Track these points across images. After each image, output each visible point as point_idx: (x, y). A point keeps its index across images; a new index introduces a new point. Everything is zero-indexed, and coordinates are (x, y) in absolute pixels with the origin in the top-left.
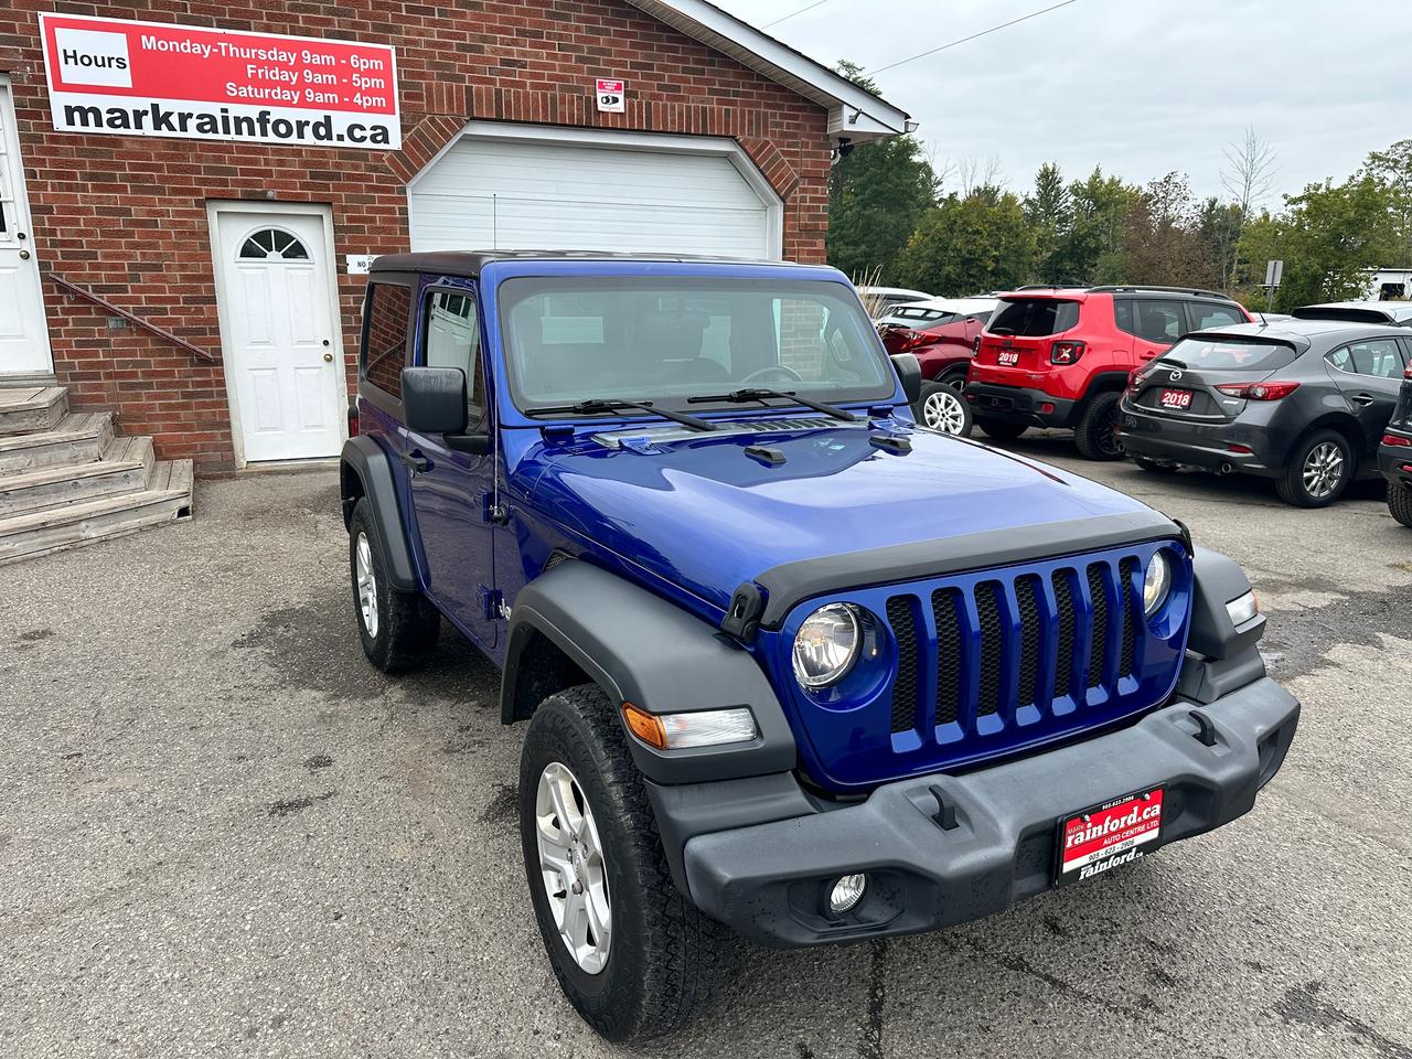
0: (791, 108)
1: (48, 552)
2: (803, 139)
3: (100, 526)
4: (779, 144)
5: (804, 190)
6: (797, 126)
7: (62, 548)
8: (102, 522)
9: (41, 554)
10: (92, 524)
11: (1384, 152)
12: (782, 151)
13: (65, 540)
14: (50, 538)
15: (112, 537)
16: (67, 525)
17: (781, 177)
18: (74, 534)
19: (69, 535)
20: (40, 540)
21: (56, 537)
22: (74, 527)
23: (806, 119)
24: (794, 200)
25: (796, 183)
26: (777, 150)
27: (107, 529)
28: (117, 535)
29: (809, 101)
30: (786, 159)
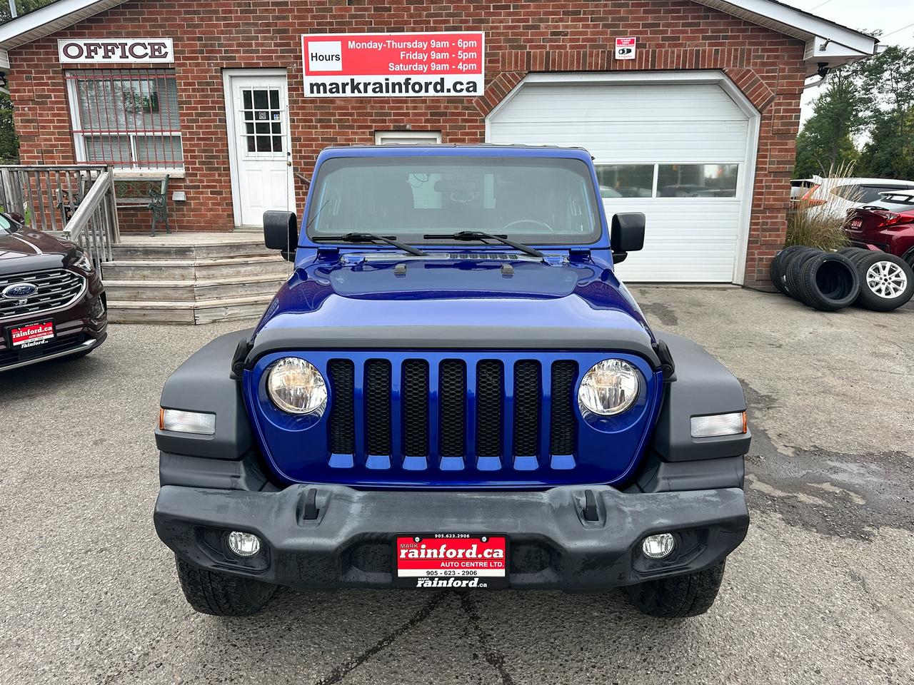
0: (772, 44)
2: (781, 66)
4: (759, 71)
5: (779, 104)
6: (777, 57)
12: (761, 76)
17: (759, 95)
23: (785, 50)
24: (770, 111)
25: (772, 99)
26: (757, 75)
29: (788, 37)
30: (764, 82)
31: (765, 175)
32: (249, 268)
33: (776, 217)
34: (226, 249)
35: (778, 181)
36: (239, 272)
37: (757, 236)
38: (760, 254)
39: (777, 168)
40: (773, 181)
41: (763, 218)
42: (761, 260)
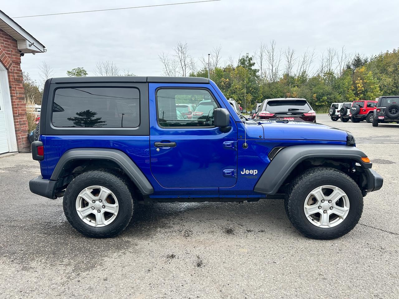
0: (6, 38)
2: (11, 49)
4: (4, 50)
5: (14, 67)
6: (9, 45)
11: (71, 71)
12: (5, 52)
17: (6, 61)
23: (11, 42)
24: (11, 69)
25: (11, 64)
26: (4, 52)
29: (11, 37)
30: (7, 55)
31: (16, 99)
33: (23, 118)
35: (21, 102)
37: (18, 128)
38: (22, 136)
39: (20, 96)
40: (19, 102)
41: (19, 119)
42: (23, 138)
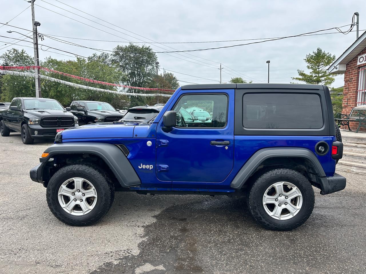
1: (341, 170)
3: (358, 170)
7: (345, 171)
8: (358, 169)
9: (339, 170)
10: (355, 168)
13: (346, 169)
14: (342, 167)
15: (360, 173)
16: (348, 166)
18: (349, 169)
19: (348, 168)
20: (340, 166)
21: (344, 167)
22: (349, 167)
27: (359, 171)
28: (362, 174)
32: (357, 149)
34: (356, 140)
36: (352, 150)
